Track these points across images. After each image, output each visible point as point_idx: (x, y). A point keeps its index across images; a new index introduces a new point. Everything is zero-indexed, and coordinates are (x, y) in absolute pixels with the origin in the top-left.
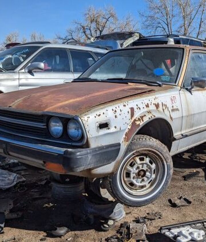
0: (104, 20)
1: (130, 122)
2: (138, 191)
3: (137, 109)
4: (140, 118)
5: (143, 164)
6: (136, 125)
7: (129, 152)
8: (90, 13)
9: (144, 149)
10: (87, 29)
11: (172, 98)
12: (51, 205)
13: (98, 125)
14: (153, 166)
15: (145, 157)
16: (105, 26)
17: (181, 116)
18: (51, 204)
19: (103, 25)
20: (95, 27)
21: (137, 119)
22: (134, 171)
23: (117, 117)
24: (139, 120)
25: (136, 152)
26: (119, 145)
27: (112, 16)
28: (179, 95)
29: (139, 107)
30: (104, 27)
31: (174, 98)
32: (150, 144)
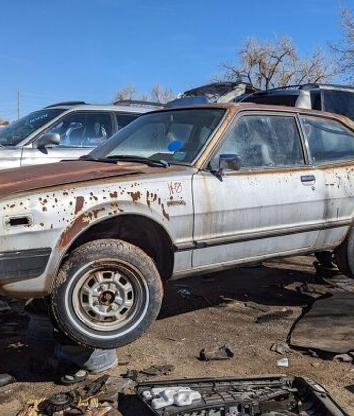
0: (274, 61)
1: (72, 218)
2: (105, 324)
3: (91, 199)
4: (93, 213)
5: (109, 283)
6: (83, 222)
7: (82, 263)
8: (249, 50)
9: (109, 259)
10: (244, 76)
11: (173, 184)
12: (20, 345)
13: (9, 221)
14: (128, 287)
15: (113, 273)
16: (275, 70)
17: (192, 212)
18: (19, 343)
19: (270, 70)
20: (258, 72)
21: (86, 214)
22: (94, 292)
23: (46, 210)
24: (90, 215)
25: (95, 264)
26: (48, 250)
27: (288, 52)
28: (191, 181)
29: (94, 197)
30: (273, 72)
31: (178, 185)
32: (117, 253)
